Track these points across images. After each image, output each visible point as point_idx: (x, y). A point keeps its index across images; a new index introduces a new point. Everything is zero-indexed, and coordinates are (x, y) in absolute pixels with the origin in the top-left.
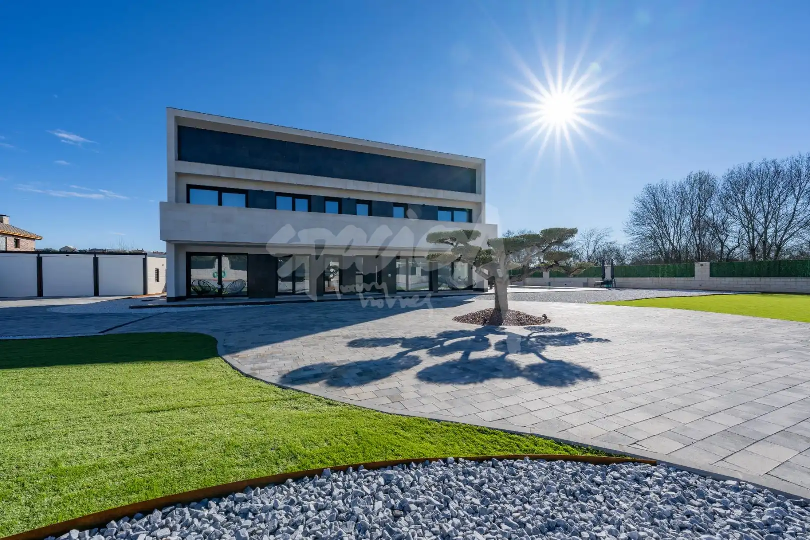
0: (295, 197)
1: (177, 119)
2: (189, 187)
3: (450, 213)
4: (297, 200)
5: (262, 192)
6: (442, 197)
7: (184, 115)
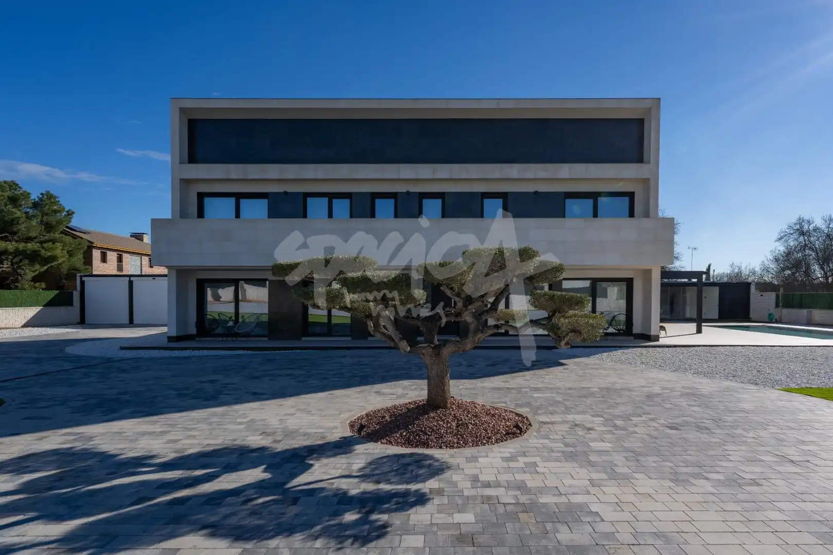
0: (331, 196)
1: (183, 110)
2: (201, 196)
3: (589, 203)
4: (334, 201)
5: (286, 193)
6: (568, 177)
7: (189, 104)
